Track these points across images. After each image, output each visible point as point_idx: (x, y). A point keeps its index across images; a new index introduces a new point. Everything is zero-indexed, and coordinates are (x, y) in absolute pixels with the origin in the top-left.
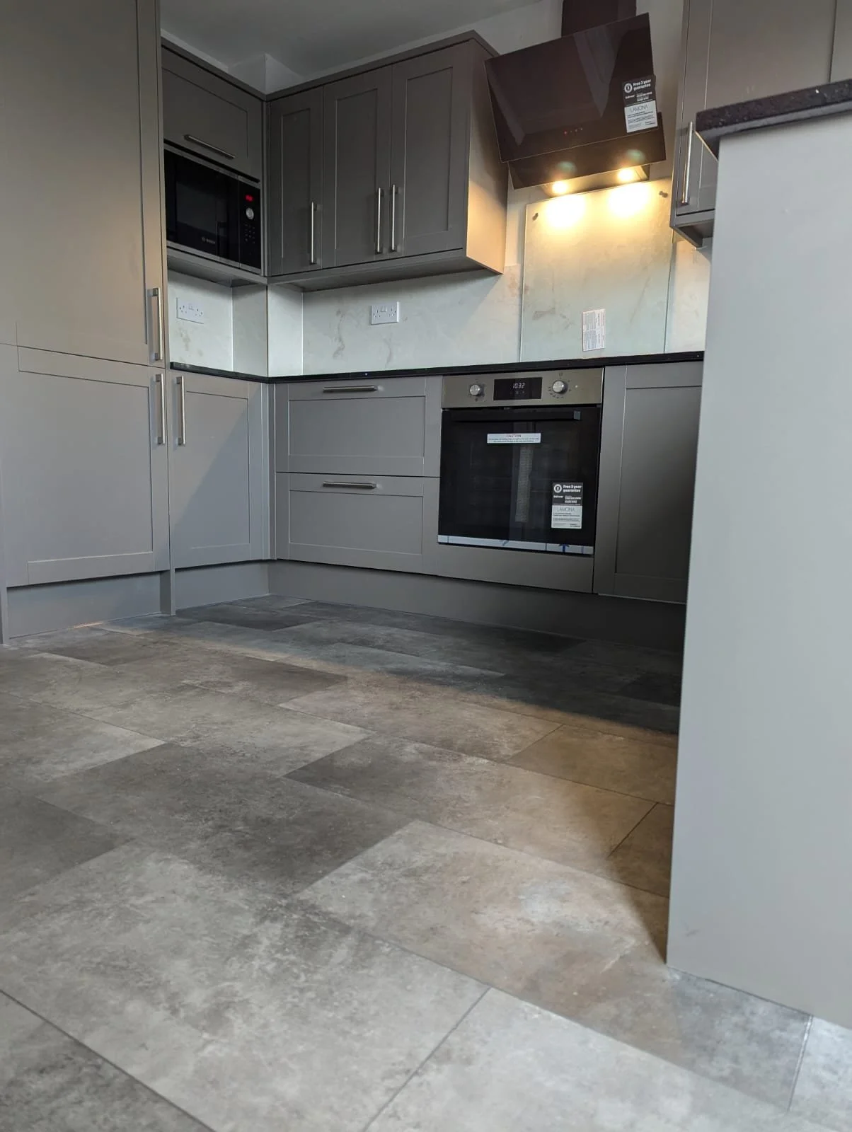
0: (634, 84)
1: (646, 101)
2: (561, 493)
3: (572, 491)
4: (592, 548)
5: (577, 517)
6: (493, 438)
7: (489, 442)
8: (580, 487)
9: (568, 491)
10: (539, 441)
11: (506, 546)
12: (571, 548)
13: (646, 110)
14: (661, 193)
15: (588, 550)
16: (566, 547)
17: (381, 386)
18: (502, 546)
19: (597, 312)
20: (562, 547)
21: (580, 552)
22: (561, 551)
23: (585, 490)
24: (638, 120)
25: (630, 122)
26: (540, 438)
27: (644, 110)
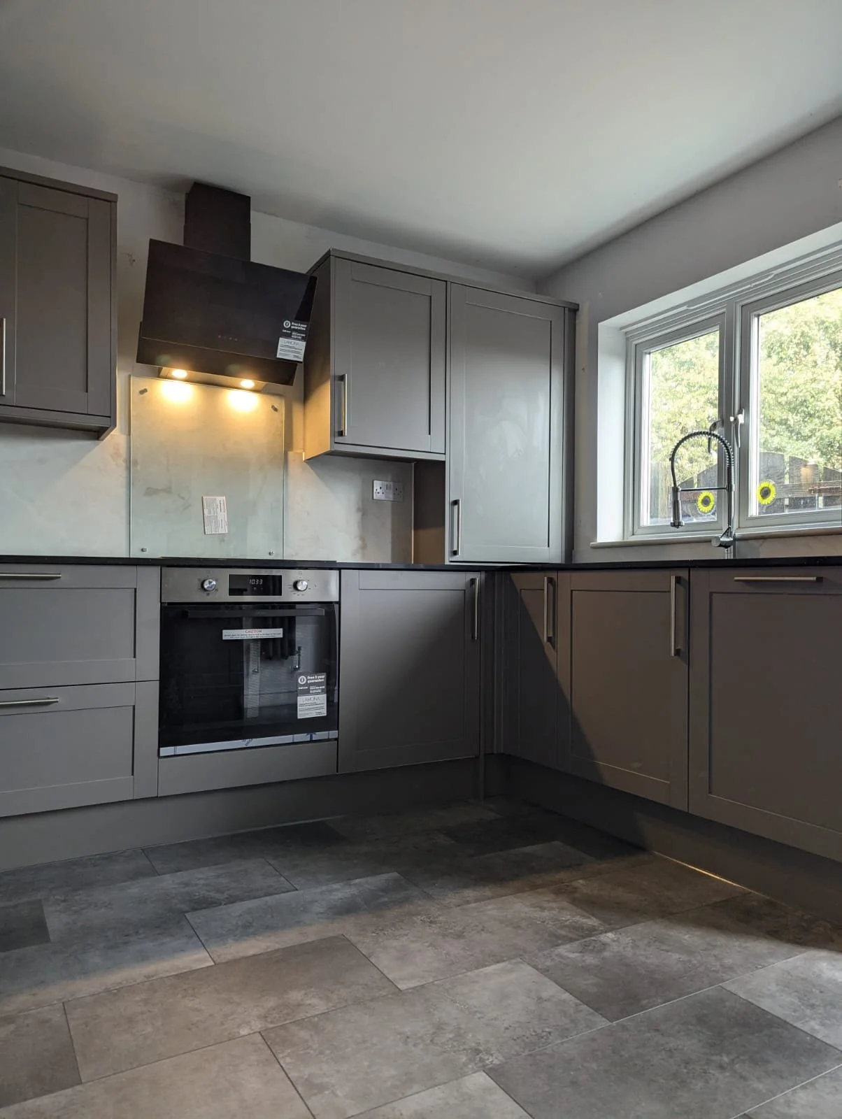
0: (293, 323)
1: (299, 340)
2: (306, 684)
3: (316, 681)
4: (337, 731)
5: (322, 705)
6: (228, 634)
7: (224, 638)
8: (323, 677)
9: (313, 681)
10: (281, 636)
11: (250, 745)
12: (318, 735)
13: (297, 347)
14: (273, 407)
15: (333, 734)
16: (313, 735)
17: (66, 574)
18: (245, 746)
19: (219, 498)
20: (309, 736)
21: (326, 738)
22: (309, 739)
23: (328, 679)
24: (289, 351)
25: (281, 350)
26: (282, 633)
27: (295, 346)
